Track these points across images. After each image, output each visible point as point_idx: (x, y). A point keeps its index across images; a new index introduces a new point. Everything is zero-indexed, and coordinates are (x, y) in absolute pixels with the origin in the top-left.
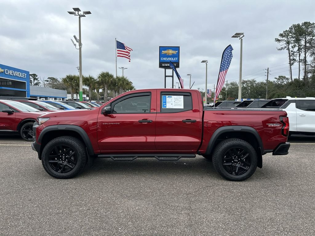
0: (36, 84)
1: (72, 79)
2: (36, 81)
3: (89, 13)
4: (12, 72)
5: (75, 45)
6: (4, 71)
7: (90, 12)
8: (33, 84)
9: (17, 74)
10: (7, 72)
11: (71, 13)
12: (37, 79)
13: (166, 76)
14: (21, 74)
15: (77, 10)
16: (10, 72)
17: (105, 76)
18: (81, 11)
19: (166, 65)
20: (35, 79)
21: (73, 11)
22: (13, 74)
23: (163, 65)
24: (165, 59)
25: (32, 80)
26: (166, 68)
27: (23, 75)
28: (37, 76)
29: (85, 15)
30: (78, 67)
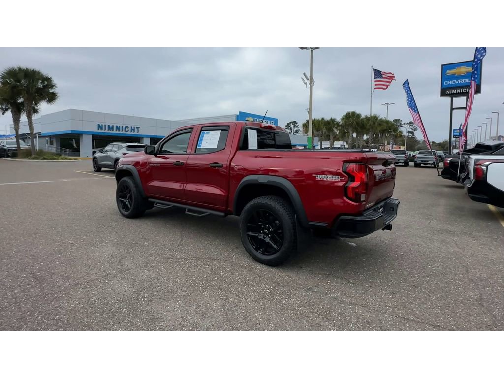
0: (296, 132)
2: (296, 129)
4: (261, 120)
5: (305, 83)
8: (293, 131)
9: (265, 122)
10: (256, 121)
12: (297, 127)
13: (452, 109)
17: (350, 117)
19: (454, 91)
20: (295, 126)
23: (448, 92)
24: (452, 82)
25: (293, 127)
26: (452, 96)
28: (297, 123)
30: (308, 110)
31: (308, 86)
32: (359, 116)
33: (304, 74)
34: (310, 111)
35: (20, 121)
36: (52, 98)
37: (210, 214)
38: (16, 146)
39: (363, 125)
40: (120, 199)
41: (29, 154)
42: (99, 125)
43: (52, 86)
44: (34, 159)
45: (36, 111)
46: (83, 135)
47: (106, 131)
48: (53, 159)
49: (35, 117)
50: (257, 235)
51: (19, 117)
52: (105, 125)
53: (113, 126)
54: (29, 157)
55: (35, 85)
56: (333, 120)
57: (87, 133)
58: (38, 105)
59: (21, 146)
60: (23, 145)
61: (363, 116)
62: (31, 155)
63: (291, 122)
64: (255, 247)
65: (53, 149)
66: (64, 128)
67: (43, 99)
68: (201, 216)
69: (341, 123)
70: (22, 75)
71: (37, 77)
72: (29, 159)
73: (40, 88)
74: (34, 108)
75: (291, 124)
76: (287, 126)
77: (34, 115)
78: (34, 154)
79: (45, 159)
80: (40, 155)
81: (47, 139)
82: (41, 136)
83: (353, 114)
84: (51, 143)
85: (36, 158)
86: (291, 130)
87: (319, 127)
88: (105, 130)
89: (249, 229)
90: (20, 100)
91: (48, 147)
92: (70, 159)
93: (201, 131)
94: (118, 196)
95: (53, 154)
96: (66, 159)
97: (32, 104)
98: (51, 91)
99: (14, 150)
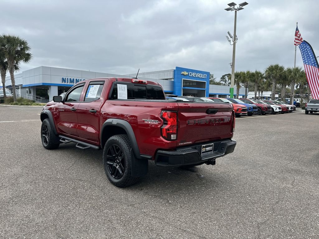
1: (238, 76)
2: (230, 81)
3: (245, 4)
4: (195, 74)
5: (230, 41)
6: (189, 74)
7: (246, 2)
8: (227, 83)
9: (198, 75)
10: (191, 75)
11: (228, 10)
14: (202, 75)
15: (232, 4)
16: (193, 74)
17: (273, 69)
18: (236, 5)
21: (229, 7)
22: (195, 76)
25: (227, 79)
27: (204, 76)
29: (243, 7)
30: (231, 64)
31: (232, 43)
32: (281, 69)
33: (228, 33)
34: (233, 65)
35: (6, 76)
36: (27, 58)
37: (91, 148)
38: (3, 95)
39: (285, 77)
40: (43, 135)
41: (11, 101)
42: (63, 78)
43: (27, 48)
44: (14, 105)
45: (17, 68)
46: (51, 86)
47: (69, 84)
48: (28, 105)
49: (16, 73)
50: (112, 163)
51: (5, 73)
52: (68, 79)
53: (73, 79)
54: (11, 103)
55: (15, 49)
56: (258, 73)
57: (54, 85)
58: (18, 63)
59: (6, 95)
60: (9, 94)
61: (285, 69)
62: (13, 101)
63: (226, 75)
64: (110, 172)
65: (31, 97)
66: (38, 81)
67: (21, 59)
68: (84, 149)
69: (264, 75)
70: (5, 41)
71: (17, 42)
72: (12, 104)
73: (19, 50)
74: (15, 66)
75: (226, 77)
76: (222, 78)
77: (15, 71)
78: (16, 101)
79: (22, 105)
80: (20, 102)
81: (27, 89)
82: (23, 88)
83: (277, 66)
84: (30, 93)
85: (16, 104)
86: (226, 82)
87: (244, 79)
88: (68, 82)
89: (108, 159)
90: (6, 60)
91: (28, 95)
92: (40, 105)
93: (89, 85)
94: (42, 133)
95: (29, 101)
96: (37, 105)
97: (13, 62)
98: (27, 52)
99: (2, 98)
